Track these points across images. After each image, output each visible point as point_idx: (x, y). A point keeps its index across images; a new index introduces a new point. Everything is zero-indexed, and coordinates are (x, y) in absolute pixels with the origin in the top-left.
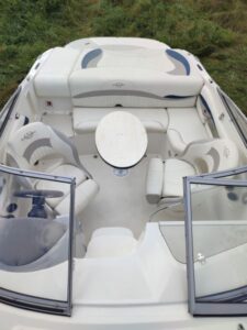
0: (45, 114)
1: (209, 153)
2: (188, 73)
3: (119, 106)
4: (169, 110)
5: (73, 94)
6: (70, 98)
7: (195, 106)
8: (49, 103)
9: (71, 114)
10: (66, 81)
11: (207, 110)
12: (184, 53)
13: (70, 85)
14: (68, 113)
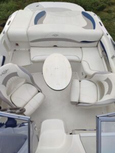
0: (15, 50)
1: (105, 81)
2: (94, 28)
3: (55, 46)
4: (83, 49)
5: (30, 40)
6: (29, 42)
7: (97, 46)
8: (17, 45)
9: (29, 50)
10: (25, 33)
11: (104, 51)
12: (91, 14)
13: (28, 35)
14: (27, 49)
